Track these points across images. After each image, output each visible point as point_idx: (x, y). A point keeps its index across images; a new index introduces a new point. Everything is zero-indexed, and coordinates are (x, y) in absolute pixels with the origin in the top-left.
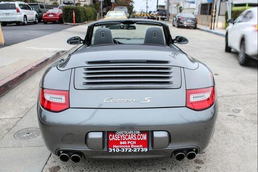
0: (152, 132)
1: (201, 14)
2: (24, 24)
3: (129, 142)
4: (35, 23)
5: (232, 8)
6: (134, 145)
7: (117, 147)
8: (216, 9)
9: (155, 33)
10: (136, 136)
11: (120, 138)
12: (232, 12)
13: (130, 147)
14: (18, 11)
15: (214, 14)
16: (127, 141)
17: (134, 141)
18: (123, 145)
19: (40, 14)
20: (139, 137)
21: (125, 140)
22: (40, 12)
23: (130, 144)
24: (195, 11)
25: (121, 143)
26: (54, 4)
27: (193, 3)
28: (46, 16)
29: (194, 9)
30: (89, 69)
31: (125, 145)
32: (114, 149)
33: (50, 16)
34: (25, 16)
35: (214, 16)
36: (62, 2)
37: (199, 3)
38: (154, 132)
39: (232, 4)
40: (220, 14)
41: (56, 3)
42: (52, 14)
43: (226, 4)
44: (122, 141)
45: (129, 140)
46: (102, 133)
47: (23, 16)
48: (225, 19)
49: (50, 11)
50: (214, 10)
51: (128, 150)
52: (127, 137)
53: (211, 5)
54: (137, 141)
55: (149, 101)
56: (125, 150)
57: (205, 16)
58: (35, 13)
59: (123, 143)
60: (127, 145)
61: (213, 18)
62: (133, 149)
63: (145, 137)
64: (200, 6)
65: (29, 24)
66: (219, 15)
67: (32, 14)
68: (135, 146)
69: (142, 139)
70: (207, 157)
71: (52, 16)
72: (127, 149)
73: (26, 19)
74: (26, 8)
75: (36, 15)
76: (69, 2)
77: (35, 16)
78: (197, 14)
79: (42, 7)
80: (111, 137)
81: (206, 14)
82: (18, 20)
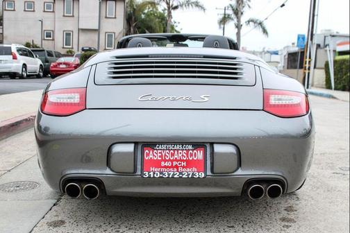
0: (212, 144)
1: (288, 68)
2: (21, 77)
3: (175, 163)
4: (38, 77)
5: (334, 57)
6: (184, 167)
7: (156, 169)
8: (310, 58)
9: (216, 43)
10: (187, 154)
11: (161, 156)
12: (335, 62)
13: (178, 171)
14: (15, 58)
15: (307, 66)
16: (172, 161)
17: (184, 161)
18: (165, 167)
19: (47, 64)
20: (191, 155)
21: (169, 160)
22: (47, 61)
23: (177, 167)
24: (280, 65)
25: (163, 164)
26: (68, 52)
27: (276, 53)
28: (55, 66)
29: (278, 62)
30: (116, 64)
31: (168, 167)
32: (152, 173)
33: (61, 66)
34: (25, 65)
35: (307, 68)
36: (80, 49)
37: (285, 53)
38: (215, 146)
39: (334, 51)
40: (317, 66)
41: (71, 52)
42: (64, 63)
43: (326, 51)
44: (165, 161)
45: (176, 160)
46: (133, 145)
47: (21, 65)
48: (324, 73)
49: (62, 60)
50: (308, 60)
51: (174, 175)
52: (173, 155)
53: (303, 53)
54: (188, 161)
55: (206, 99)
56: (169, 175)
57: (294, 71)
58: (39, 62)
59: (166, 164)
60: (172, 167)
61: (307, 72)
62: (181, 173)
63: (199, 155)
64: (287, 57)
65: (29, 77)
66: (315, 67)
67: (35, 64)
68: (184, 170)
69: (195, 159)
70: (301, 216)
71: (64, 66)
72: (172, 173)
73: (26, 70)
74: (26, 55)
75: (41, 65)
76: (90, 48)
77: (38, 66)
78: (282, 69)
79: (50, 54)
80: (148, 155)
81: (295, 68)
82: (13, 70)
